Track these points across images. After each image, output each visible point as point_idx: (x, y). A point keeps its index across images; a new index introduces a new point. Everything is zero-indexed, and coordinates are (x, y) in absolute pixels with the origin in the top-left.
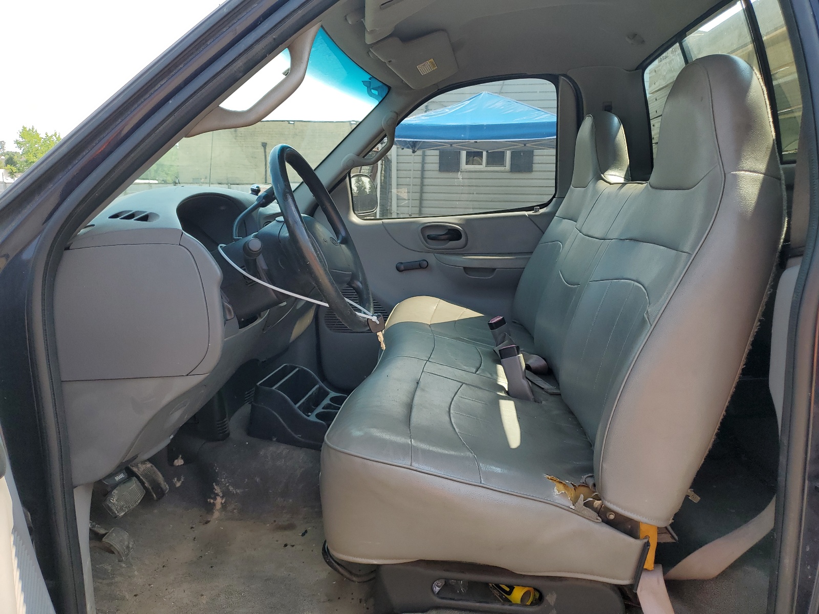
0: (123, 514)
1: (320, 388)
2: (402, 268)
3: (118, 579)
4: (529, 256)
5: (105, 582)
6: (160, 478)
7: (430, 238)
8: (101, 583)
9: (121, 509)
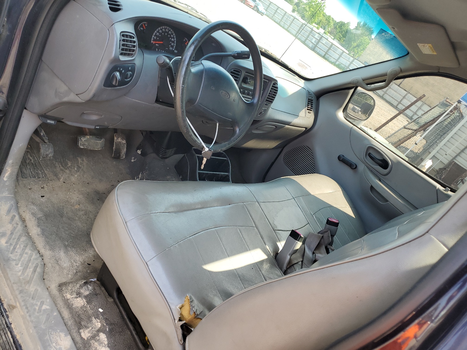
0: (82, 147)
1: (228, 176)
2: (342, 159)
3: (67, 171)
4: (412, 209)
5: (62, 167)
6: (124, 151)
7: (370, 155)
8: (60, 167)
9: (83, 145)
